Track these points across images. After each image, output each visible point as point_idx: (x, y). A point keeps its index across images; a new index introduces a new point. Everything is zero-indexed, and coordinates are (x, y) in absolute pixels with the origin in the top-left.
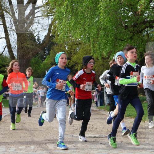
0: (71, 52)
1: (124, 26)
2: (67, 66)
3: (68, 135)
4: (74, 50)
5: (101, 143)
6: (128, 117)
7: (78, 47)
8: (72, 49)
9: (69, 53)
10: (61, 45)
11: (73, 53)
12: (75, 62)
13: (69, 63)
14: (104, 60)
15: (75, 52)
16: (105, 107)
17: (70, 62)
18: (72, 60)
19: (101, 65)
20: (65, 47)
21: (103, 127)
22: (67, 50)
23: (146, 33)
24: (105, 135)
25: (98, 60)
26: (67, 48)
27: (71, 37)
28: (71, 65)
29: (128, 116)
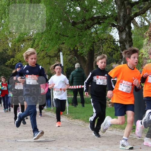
0: (15, 49)
1: (71, 22)
2: (10, 65)
3: (11, 140)
4: (18, 47)
5: (47, 148)
6: (76, 120)
7: (22, 44)
8: (16, 47)
9: (13, 50)
10: (4, 42)
11: (17, 50)
12: (18, 60)
13: (12, 62)
14: (50, 58)
15: (19, 50)
16: (52, 109)
17: (14, 60)
18: (16, 58)
19: (48, 64)
20: (8, 43)
21: (49, 130)
22: (10, 47)
23: (94, 30)
24: (51, 139)
25: (44, 58)
26: (10, 45)
27: (14, 34)
28: (15, 63)
29: (77, 118)
